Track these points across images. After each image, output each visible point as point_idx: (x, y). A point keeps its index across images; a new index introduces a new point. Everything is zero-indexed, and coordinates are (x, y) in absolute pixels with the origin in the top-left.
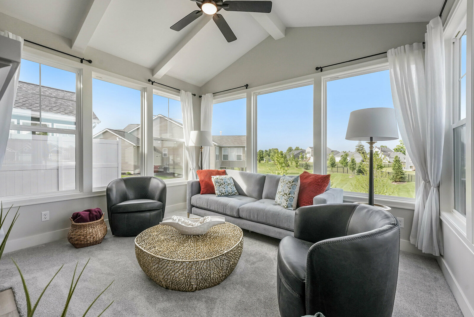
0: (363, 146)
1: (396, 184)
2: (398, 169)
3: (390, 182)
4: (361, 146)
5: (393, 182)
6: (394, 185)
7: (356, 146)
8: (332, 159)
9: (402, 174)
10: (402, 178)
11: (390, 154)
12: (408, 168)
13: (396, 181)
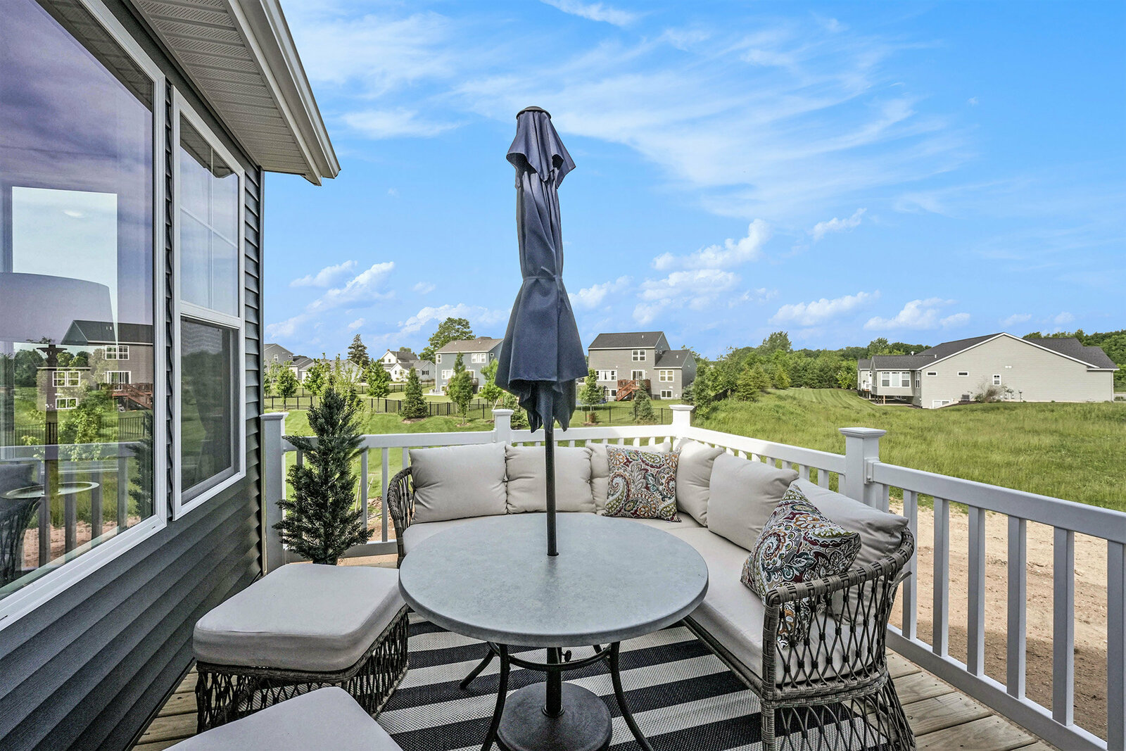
0: (365, 348)
1: (408, 422)
2: (412, 394)
3: (400, 419)
4: (360, 348)
5: (405, 419)
6: (406, 424)
7: (350, 348)
8: (284, 379)
9: (419, 402)
10: (419, 410)
11: (413, 365)
12: (439, 391)
13: (409, 418)
